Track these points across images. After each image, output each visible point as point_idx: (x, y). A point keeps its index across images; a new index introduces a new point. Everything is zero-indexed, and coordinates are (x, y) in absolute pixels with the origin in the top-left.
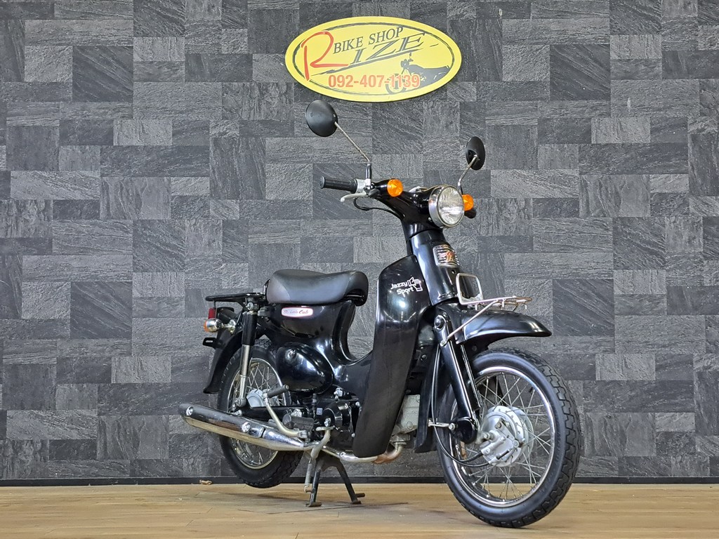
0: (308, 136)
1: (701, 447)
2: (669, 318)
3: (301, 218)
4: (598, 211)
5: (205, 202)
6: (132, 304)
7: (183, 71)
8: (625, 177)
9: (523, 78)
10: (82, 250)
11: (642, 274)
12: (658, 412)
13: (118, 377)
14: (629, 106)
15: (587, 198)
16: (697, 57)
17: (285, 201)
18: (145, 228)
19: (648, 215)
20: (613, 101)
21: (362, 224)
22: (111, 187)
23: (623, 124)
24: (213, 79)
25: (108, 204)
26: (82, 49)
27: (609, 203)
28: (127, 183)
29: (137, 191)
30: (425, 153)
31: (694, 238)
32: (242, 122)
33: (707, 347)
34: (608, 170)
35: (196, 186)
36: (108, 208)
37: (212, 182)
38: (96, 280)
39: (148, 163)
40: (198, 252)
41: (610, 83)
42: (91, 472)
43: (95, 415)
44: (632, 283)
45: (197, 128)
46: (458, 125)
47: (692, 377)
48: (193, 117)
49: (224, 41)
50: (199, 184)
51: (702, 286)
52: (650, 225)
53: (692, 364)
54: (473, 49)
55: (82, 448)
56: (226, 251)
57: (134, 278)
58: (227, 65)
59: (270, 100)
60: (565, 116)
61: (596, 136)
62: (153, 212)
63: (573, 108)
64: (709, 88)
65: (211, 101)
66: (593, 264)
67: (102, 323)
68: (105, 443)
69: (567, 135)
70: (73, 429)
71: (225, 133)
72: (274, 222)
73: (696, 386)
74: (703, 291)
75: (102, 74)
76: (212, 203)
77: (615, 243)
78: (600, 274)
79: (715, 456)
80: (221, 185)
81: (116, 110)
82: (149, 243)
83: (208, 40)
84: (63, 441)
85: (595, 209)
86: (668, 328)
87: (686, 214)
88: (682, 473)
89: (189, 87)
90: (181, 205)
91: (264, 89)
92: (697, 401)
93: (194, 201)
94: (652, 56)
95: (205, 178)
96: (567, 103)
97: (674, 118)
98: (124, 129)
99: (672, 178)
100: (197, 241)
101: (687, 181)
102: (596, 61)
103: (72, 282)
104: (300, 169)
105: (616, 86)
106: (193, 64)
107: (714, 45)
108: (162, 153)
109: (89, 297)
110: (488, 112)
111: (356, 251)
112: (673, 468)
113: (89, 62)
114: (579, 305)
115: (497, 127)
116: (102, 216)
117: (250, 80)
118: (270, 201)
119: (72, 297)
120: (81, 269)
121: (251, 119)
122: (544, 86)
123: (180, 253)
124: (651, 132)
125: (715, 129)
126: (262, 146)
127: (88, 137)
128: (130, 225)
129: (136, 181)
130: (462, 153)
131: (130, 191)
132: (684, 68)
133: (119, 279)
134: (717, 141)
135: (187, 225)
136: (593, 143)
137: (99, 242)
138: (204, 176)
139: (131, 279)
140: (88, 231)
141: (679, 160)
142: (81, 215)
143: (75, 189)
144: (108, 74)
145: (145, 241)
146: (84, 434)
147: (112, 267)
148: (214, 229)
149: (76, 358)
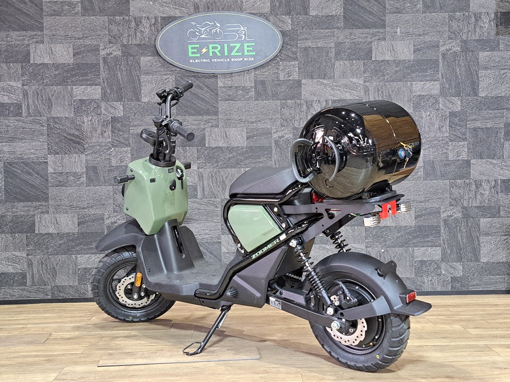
6: (48, 178)
10: (10, 139)
12: (416, 247)
13: (40, 229)
14: (399, 33)
18: (56, 123)
21: (211, 119)
22: (30, 93)
25: (28, 105)
28: (41, 90)
29: (48, 96)
32: (123, 46)
35: (91, 92)
36: (28, 109)
38: (22, 161)
39: (55, 75)
40: (94, 140)
43: (25, 255)
48: (88, 42)
53: (440, 214)
56: (114, 139)
57: (49, 159)
60: (354, 41)
62: (61, 111)
63: (359, 35)
64: (456, 19)
65: (100, 31)
67: (27, 191)
68: (33, 274)
70: (9, 265)
73: (442, 229)
76: (103, 104)
79: (454, 277)
82: (58, 133)
84: (2, 273)
88: (432, 288)
89: (84, 20)
90: (81, 106)
92: (443, 239)
95: (97, 87)
99: (428, 84)
100: (93, 132)
101: (439, 86)
103: (4, 162)
104: (166, 79)
108: (66, 69)
110: (299, 38)
111: (207, 138)
112: (426, 285)
115: (306, 49)
116: (24, 115)
117: (128, 15)
118: (145, 103)
122: (339, 19)
123: (81, 141)
124: (414, 52)
125: (459, 49)
126: (138, 63)
127: (12, 57)
128: (45, 121)
129: (48, 89)
130: (281, 68)
131: (44, 96)
132: (438, 5)
133: (38, 160)
134: (460, 57)
135: (86, 121)
136: (373, 59)
137: (22, 133)
138: (97, 85)
139: (47, 159)
140: (14, 125)
141: (434, 71)
142: (9, 114)
143: (4, 95)
144: (25, 11)
145: (56, 132)
146: (17, 269)
147: (33, 151)
148: (105, 123)
149: (10, 216)
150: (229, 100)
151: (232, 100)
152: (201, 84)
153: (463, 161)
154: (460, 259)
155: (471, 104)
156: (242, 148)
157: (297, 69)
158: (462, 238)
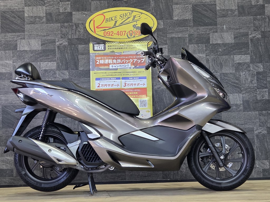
1: (258, 165)
2: (244, 113)
5: (54, 72)
7: (45, 20)
8: (224, 57)
9: (181, 18)
11: (232, 96)
15: (209, 65)
16: (252, 7)
17: (87, 70)
19: (234, 72)
20: (218, 26)
23: (222, 35)
24: (57, 22)
26: (4, 12)
27: (218, 68)
31: (253, 80)
33: (260, 125)
34: (217, 54)
37: (57, 63)
41: (217, 19)
42: (12, 182)
45: (50, 42)
47: (254, 136)
49: (61, 7)
50: (52, 65)
51: (257, 100)
52: (235, 76)
54: (161, 7)
55: (7, 172)
58: (62, 17)
59: (80, 30)
61: (212, 40)
69: (200, 41)
71: (62, 44)
72: (83, 79)
74: (257, 102)
75: (12, 22)
80: (61, 64)
81: (18, 36)
83: (54, 7)
85: (213, 70)
86: (243, 117)
87: (249, 71)
91: (77, 26)
93: (50, 71)
94: (233, 8)
96: (199, 28)
97: (243, 32)
98: (22, 44)
102: (211, 10)
105: (219, 20)
106: (49, 17)
107: (258, 2)
109: (9, 111)
119: (2, 111)
120: (6, 100)
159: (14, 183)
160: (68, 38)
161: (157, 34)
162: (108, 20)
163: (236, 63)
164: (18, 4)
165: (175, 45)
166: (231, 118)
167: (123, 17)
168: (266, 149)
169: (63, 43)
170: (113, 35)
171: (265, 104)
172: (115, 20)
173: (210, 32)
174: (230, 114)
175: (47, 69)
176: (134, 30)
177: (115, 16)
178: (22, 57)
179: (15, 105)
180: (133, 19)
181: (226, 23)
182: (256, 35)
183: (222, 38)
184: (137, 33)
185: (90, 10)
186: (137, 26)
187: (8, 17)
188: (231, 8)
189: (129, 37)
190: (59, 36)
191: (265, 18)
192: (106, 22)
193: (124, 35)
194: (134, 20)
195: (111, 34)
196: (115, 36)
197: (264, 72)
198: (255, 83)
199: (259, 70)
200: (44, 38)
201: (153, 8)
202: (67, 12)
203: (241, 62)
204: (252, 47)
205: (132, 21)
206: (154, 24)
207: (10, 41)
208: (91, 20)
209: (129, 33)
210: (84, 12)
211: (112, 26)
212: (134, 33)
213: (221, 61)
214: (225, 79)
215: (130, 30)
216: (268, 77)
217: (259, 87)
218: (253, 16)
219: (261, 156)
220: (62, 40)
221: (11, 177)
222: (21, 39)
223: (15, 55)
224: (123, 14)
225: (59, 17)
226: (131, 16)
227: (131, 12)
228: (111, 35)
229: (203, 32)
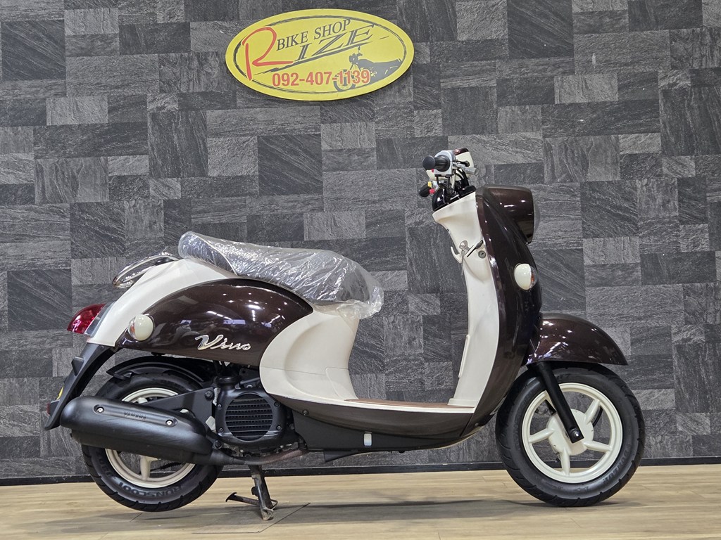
0: (252, 107)
1: (682, 425)
2: (645, 287)
3: (246, 195)
4: (564, 175)
5: (144, 181)
6: (71, 293)
7: (118, 44)
8: (592, 138)
9: (478, 36)
10: (17, 237)
11: (613, 242)
12: (635, 390)
13: (60, 370)
14: (594, 62)
15: (552, 162)
16: (667, 6)
17: (229, 177)
18: (83, 212)
19: (618, 178)
20: (576, 57)
21: (312, 199)
22: (46, 170)
23: (588, 81)
24: (149, 51)
25: (43, 186)
26: (11, 25)
27: (576, 168)
28: (62, 164)
29: (73, 173)
30: (376, 120)
31: (669, 201)
32: (181, 95)
33: (686, 318)
34: (574, 132)
35: (135, 165)
36: (43, 191)
37: (151, 160)
38: (33, 269)
39: (83, 142)
40: (139, 236)
41: (572, 38)
42: (35, 471)
43: (37, 411)
44: (602, 251)
45: (133, 103)
46: (411, 89)
47: (670, 350)
48: (129, 92)
49: (160, 9)
50: (137, 163)
51: (679, 253)
52: (621, 189)
53: (670, 336)
54: (425, 7)
55: (25, 445)
56: (168, 234)
57: (72, 265)
58: (162, 36)
59: (210, 71)
60: (526, 76)
61: (560, 95)
62: (86, 195)
63: (533, 66)
64: (681, 38)
65: (147, 75)
66: (560, 233)
67: (42, 313)
68: (48, 440)
69: (528, 96)
70: (14, 425)
71: (163, 108)
72: (219, 200)
73: (676, 360)
74: (680, 257)
75: (32, 50)
76: (152, 182)
77: (583, 209)
78: (568, 243)
79: (698, 435)
80: (160, 162)
81: (49, 88)
82: (87, 227)
83: (142, 10)
84: (5, 439)
85: (562, 174)
86: (644, 299)
87: (657, 176)
88: (663, 454)
89: (124, 60)
90: (120, 186)
91: (203, 59)
92: (677, 376)
93: (134, 180)
94: (618, 7)
95: (144, 156)
96: (526, 61)
97: (643, 72)
98: (58, 108)
99: (643, 138)
100: (138, 223)
101: (659, 139)
102: (556, 14)
103: (8, 272)
104: (244, 142)
105: (579, 41)
106: (128, 36)
108: (98, 131)
109: (27, 286)
110: (443, 74)
111: (306, 228)
112: (653, 449)
113: (19, 38)
114: (548, 278)
115: (454, 90)
116: (37, 201)
117: (188, 50)
118: (213, 178)
119: (8, 287)
120: (18, 257)
121: (191, 91)
122: (501, 44)
123: (120, 237)
124: (619, 89)
125: (688, 83)
126: (202, 119)
127: (20, 118)
128: (67, 209)
129: (72, 162)
130: (417, 119)
131: (66, 173)
132: (653, 19)
133: (57, 267)
134: (691, 96)
135: (127, 207)
136: (556, 103)
137: (34, 228)
138: (143, 154)
139: (70, 265)
140: (23, 217)
141: (650, 118)
142: (15, 200)
143: (9, 173)
144: (39, 50)
145: (83, 225)
146: (26, 431)
147: (49, 254)
148: (155, 210)
149: (15, 351)
150: (338, 170)
151: (343, 169)
152: (297, 148)
153: (703, 253)
154: (704, 408)
155: (711, 165)
156: (360, 241)
157: (440, 121)
158: (707, 375)
159: (41, 475)
160: (180, 91)
161: (414, 79)
162: (283, 44)
163: (624, 155)
164: (48, 3)
165: (462, 109)
166: (612, 302)
167: (324, 36)
168: (704, 383)
169: (166, 105)
170: (298, 84)
171: (699, 264)
172: (302, 42)
173: (554, 74)
174: (607, 291)
175: (126, 174)
176: (353, 70)
177: (303, 34)
178: (60, 143)
179: (42, 271)
180: (351, 40)
181: (598, 49)
182: (677, 80)
183: (587, 87)
184: (360, 76)
185: (235, 17)
186: (360, 58)
187: (21, 37)
188: (611, 9)
189: (341, 87)
190: (156, 87)
191: (702, 35)
192: (279, 49)
193: (327, 83)
194: (352, 43)
195: (291, 79)
196: (304, 86)
197: (699, 178)
198: (675, 209)
199: (686, 172)
200: (116, 92)
201: (403, 11)
202: (174, 23)
203: (637, 152)
204: (666, 111)
205: (348, 45)
206: (405, 52)
207: (27, 102)
208: (239, 44)
209: (339, 78)
210: (219, 23)
211: (295, 58)
212: (353, 77)
213: (585, 150)
214: (595, 198)
215: (341, 69)
216: (709, 192)
217: (684, 220)
218: (670, 28)
219: (688, 401)
220: (164, 96)
221: (33, 459)
222: (56, 95)
223: (42, 139)
224: (324, 27)
225: (156, 35)
226: (344, 32)
227: (345, 21)
228: (292, 85)
229: (536, 74)
